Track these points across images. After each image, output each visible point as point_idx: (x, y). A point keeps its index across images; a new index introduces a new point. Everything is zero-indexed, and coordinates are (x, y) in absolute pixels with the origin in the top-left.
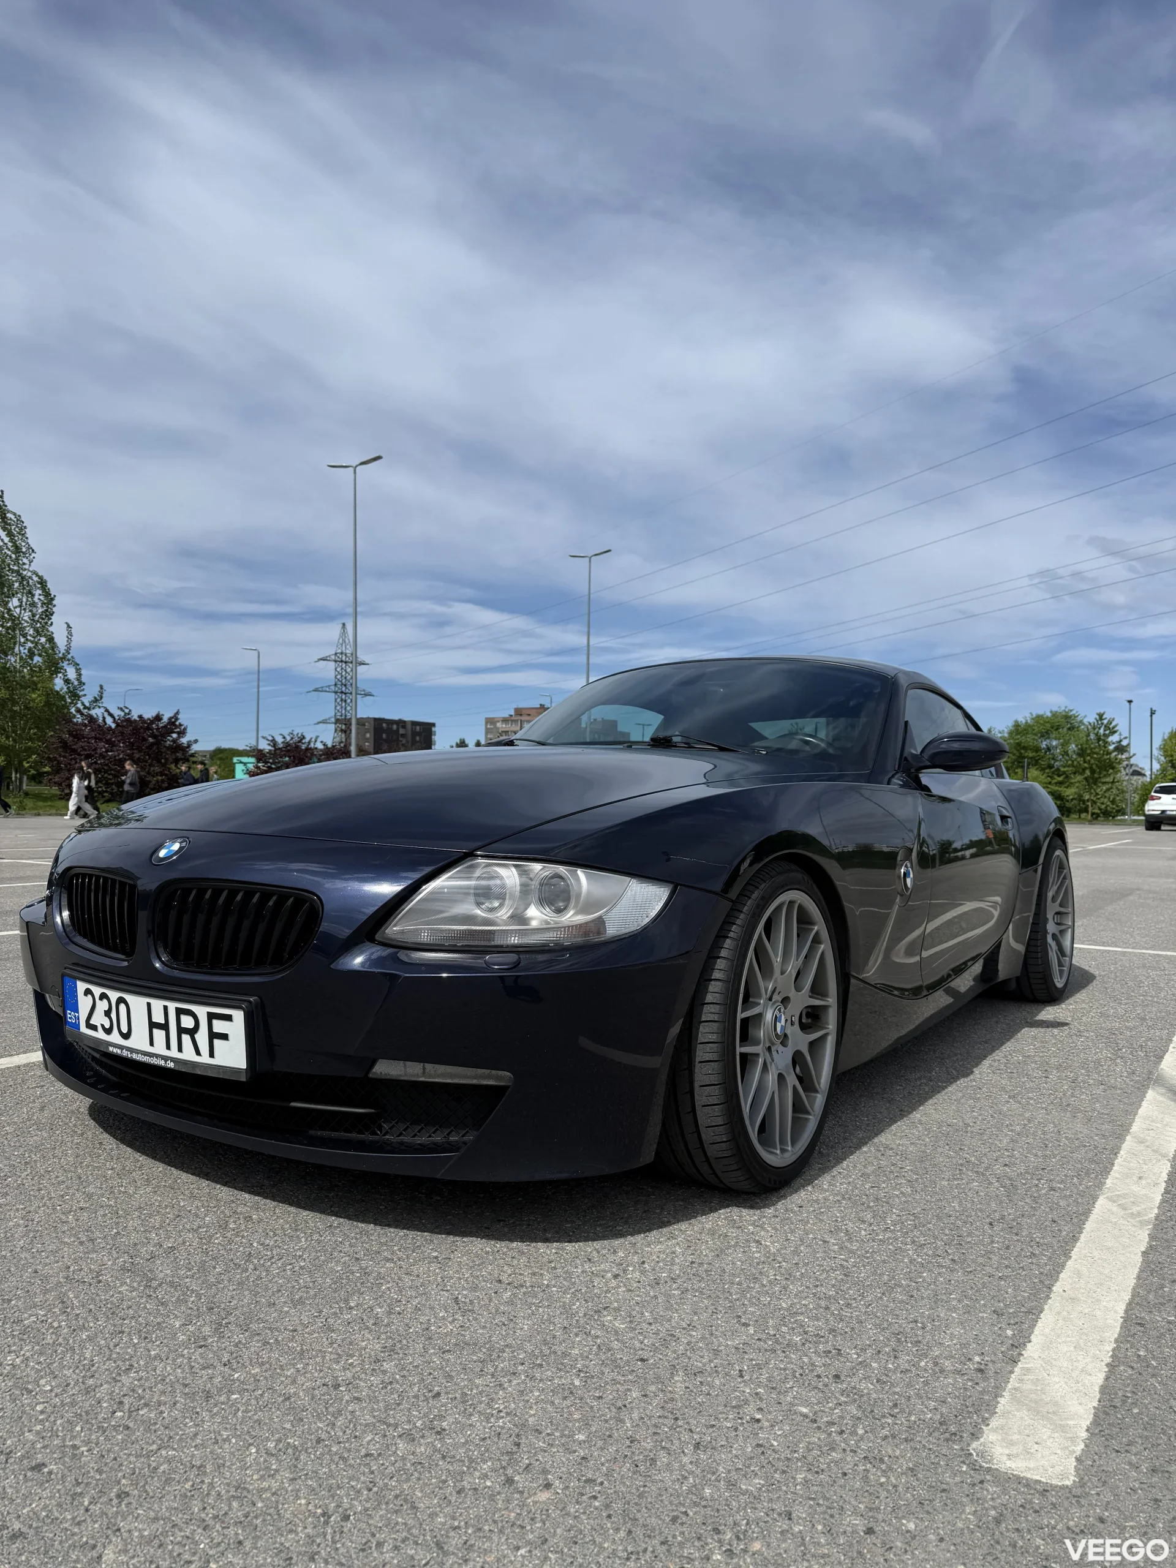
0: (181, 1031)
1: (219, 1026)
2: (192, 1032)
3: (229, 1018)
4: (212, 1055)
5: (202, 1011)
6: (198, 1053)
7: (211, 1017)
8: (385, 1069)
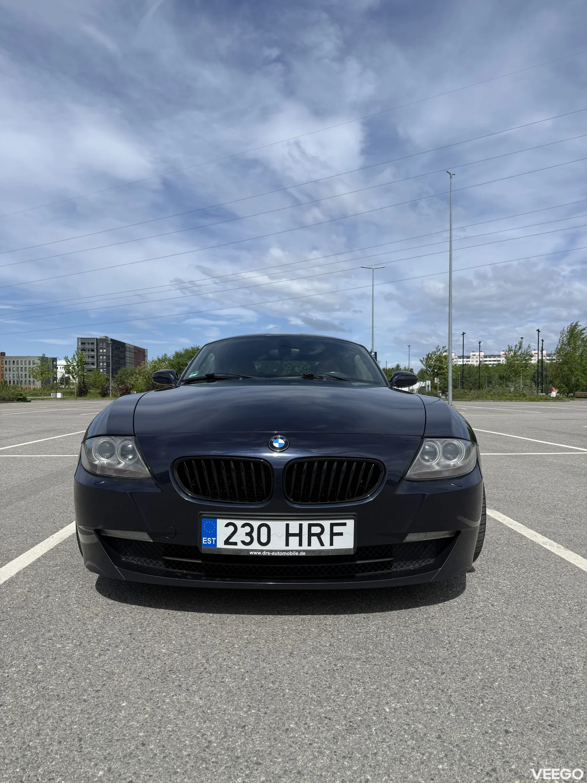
0: (310, 535)
1: (336, 529)
2: (318, 535)
3: (344, 524)
4: (331, 544)
5: (326, 524)
6: (322, 544)
7: (332, 525)
8: (411, 538)
